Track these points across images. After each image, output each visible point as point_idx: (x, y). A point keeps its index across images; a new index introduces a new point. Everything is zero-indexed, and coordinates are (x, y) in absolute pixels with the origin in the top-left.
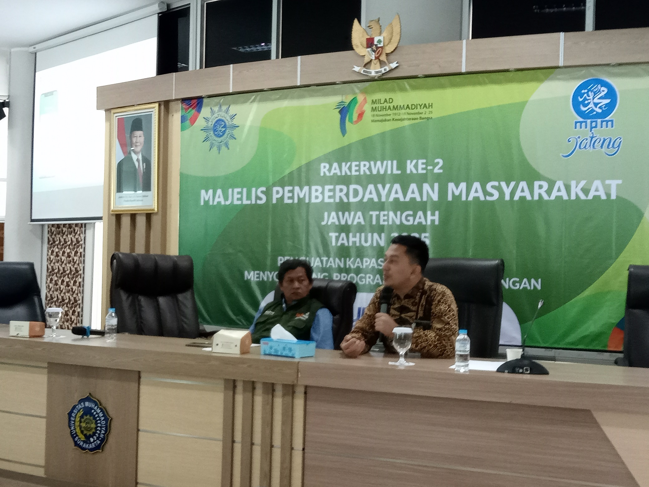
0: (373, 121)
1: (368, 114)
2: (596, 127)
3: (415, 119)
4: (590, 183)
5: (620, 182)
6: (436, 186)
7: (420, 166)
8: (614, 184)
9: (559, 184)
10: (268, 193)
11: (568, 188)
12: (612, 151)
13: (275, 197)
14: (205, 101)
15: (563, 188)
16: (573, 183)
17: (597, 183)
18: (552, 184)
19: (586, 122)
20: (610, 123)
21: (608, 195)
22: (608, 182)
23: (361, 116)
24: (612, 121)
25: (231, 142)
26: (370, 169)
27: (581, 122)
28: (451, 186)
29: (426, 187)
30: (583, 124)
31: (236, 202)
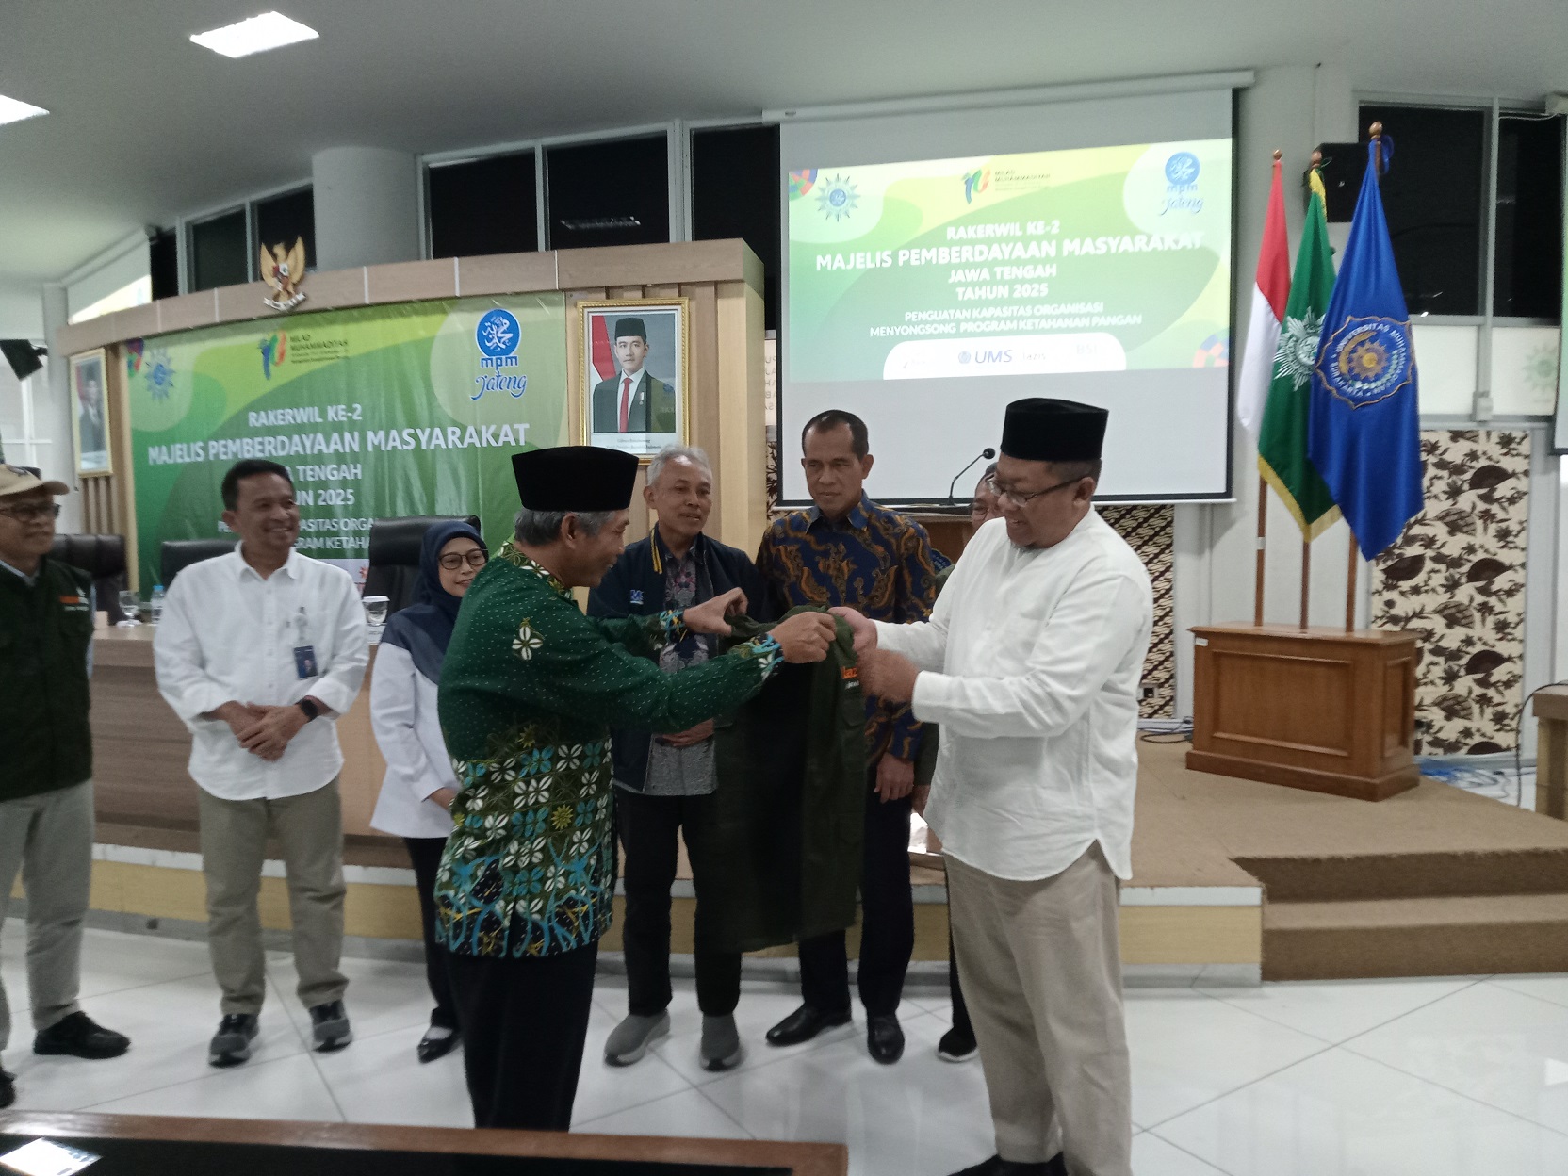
0: (294, 362)
1: (289, 352)
2: (501, 365)
3: (332, 359)
4: (499, 428)
5: (527, 426)
6: (356, 434)
7: (341, 413)
8: (522, 427)
9: (471, 429)
10: (205, 449)
11: (479, 433)
12: (518, 391)
13: (212, 452)
14: (146, 342)
15: (474, 434)
16: (484, 428)
17: (506, 428)
18: (464, 429)
19: (491, 360)
20: (514, 360)
21: (517, 440)
22: (516, 426)
23: (282, 355)
24: (516, 358)
25: (170, 390)
26: (294, 418)
27: (486, 360)
28: (370, 434)
29: (347, 436)
30: (489, 361)
31: (179, 460)
